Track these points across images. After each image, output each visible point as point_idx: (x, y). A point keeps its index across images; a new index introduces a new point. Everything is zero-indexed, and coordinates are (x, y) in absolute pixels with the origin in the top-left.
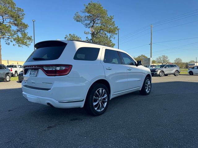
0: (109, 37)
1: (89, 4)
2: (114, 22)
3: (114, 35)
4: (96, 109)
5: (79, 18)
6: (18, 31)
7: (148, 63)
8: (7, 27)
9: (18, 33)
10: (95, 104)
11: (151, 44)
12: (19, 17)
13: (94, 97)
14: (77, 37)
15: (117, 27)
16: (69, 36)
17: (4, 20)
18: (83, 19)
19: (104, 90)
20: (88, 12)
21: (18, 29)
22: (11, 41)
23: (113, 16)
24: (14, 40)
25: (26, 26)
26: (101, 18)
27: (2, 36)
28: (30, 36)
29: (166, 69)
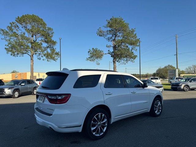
0: (131, 49)
1: (111, 20)
2: (136, 34)
3: (136, 47)
4: (94, 133)
5: (102, 33)
6: (48, 47)
7: (173, 75)
8: (39, 45)
9: (48, 49)
10: (93, 129)
11: (176, 54)
12: (49, 35)
13: (92, 122)
14: (99, 50)
15: (139, 39)
16: (91, 50)
17: (37, 38)
18: (105, 34)
19: (103, 115)
20: (110, 27)
21: (48, 46)
22: (42, 57)
23: (135, 29)
24: (44, 55)
25: (54, 43)
26: (122, 31)
27: (35, 53)
28: (57, 52)
29: (191, 83)
